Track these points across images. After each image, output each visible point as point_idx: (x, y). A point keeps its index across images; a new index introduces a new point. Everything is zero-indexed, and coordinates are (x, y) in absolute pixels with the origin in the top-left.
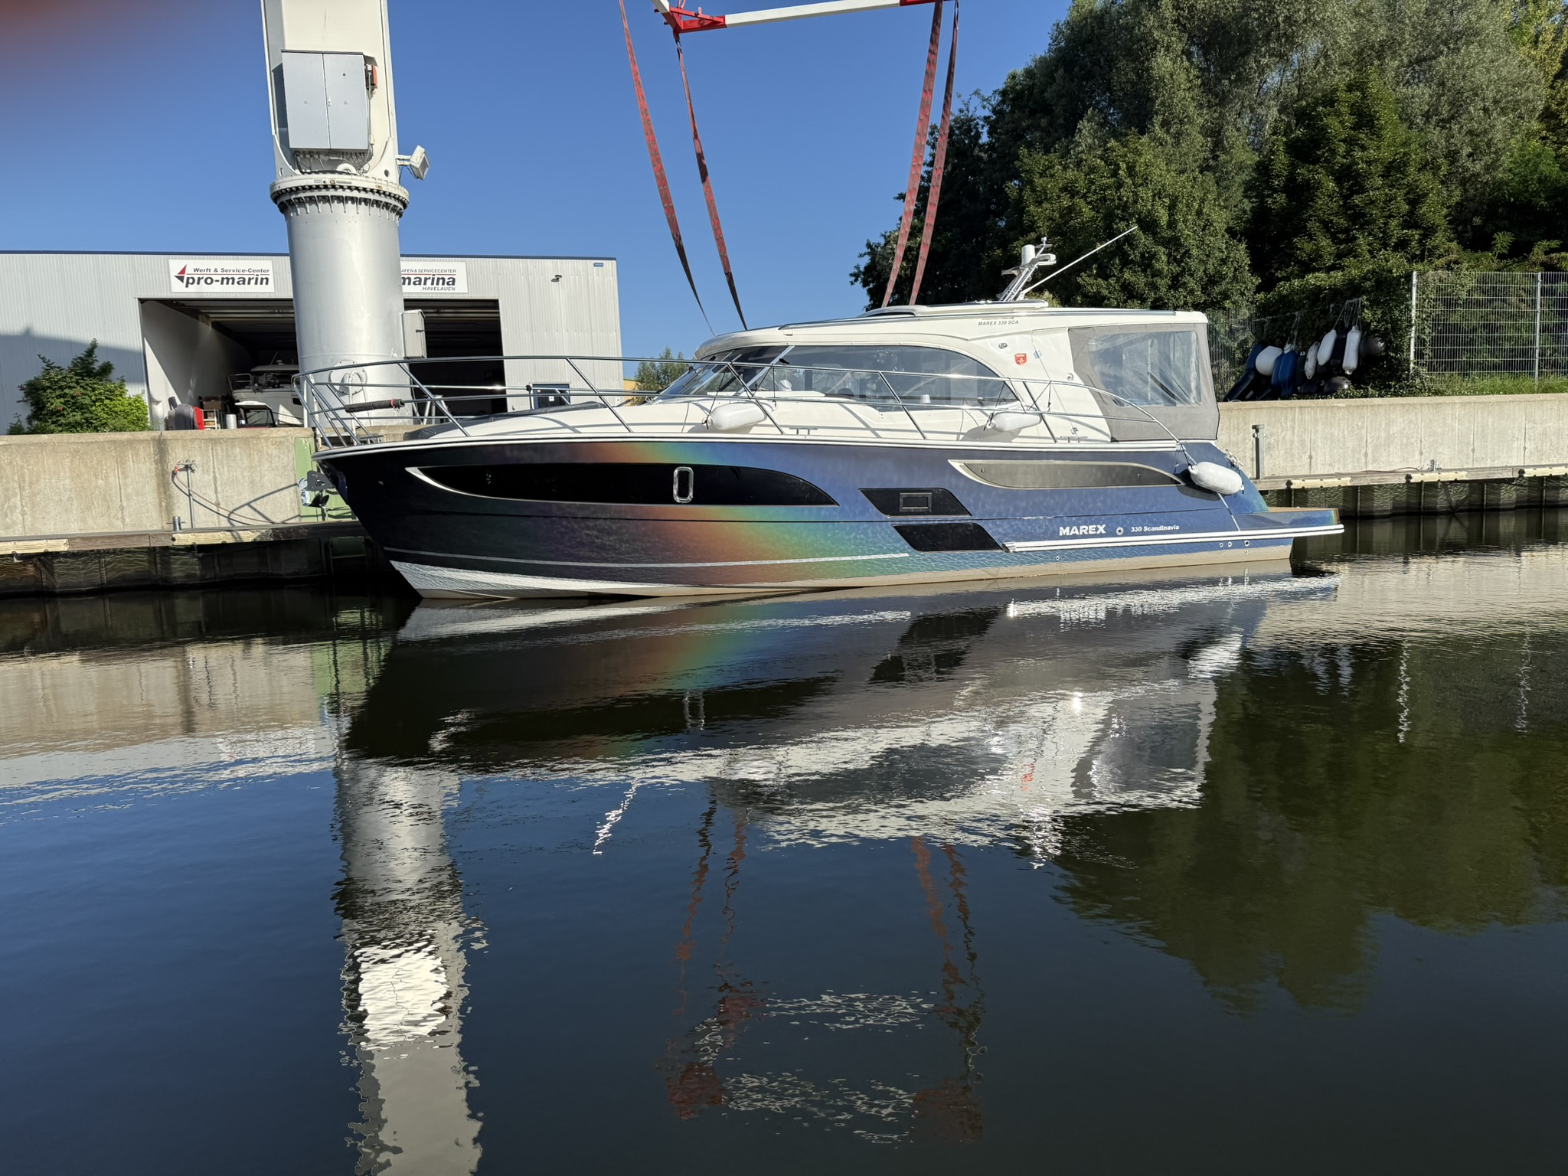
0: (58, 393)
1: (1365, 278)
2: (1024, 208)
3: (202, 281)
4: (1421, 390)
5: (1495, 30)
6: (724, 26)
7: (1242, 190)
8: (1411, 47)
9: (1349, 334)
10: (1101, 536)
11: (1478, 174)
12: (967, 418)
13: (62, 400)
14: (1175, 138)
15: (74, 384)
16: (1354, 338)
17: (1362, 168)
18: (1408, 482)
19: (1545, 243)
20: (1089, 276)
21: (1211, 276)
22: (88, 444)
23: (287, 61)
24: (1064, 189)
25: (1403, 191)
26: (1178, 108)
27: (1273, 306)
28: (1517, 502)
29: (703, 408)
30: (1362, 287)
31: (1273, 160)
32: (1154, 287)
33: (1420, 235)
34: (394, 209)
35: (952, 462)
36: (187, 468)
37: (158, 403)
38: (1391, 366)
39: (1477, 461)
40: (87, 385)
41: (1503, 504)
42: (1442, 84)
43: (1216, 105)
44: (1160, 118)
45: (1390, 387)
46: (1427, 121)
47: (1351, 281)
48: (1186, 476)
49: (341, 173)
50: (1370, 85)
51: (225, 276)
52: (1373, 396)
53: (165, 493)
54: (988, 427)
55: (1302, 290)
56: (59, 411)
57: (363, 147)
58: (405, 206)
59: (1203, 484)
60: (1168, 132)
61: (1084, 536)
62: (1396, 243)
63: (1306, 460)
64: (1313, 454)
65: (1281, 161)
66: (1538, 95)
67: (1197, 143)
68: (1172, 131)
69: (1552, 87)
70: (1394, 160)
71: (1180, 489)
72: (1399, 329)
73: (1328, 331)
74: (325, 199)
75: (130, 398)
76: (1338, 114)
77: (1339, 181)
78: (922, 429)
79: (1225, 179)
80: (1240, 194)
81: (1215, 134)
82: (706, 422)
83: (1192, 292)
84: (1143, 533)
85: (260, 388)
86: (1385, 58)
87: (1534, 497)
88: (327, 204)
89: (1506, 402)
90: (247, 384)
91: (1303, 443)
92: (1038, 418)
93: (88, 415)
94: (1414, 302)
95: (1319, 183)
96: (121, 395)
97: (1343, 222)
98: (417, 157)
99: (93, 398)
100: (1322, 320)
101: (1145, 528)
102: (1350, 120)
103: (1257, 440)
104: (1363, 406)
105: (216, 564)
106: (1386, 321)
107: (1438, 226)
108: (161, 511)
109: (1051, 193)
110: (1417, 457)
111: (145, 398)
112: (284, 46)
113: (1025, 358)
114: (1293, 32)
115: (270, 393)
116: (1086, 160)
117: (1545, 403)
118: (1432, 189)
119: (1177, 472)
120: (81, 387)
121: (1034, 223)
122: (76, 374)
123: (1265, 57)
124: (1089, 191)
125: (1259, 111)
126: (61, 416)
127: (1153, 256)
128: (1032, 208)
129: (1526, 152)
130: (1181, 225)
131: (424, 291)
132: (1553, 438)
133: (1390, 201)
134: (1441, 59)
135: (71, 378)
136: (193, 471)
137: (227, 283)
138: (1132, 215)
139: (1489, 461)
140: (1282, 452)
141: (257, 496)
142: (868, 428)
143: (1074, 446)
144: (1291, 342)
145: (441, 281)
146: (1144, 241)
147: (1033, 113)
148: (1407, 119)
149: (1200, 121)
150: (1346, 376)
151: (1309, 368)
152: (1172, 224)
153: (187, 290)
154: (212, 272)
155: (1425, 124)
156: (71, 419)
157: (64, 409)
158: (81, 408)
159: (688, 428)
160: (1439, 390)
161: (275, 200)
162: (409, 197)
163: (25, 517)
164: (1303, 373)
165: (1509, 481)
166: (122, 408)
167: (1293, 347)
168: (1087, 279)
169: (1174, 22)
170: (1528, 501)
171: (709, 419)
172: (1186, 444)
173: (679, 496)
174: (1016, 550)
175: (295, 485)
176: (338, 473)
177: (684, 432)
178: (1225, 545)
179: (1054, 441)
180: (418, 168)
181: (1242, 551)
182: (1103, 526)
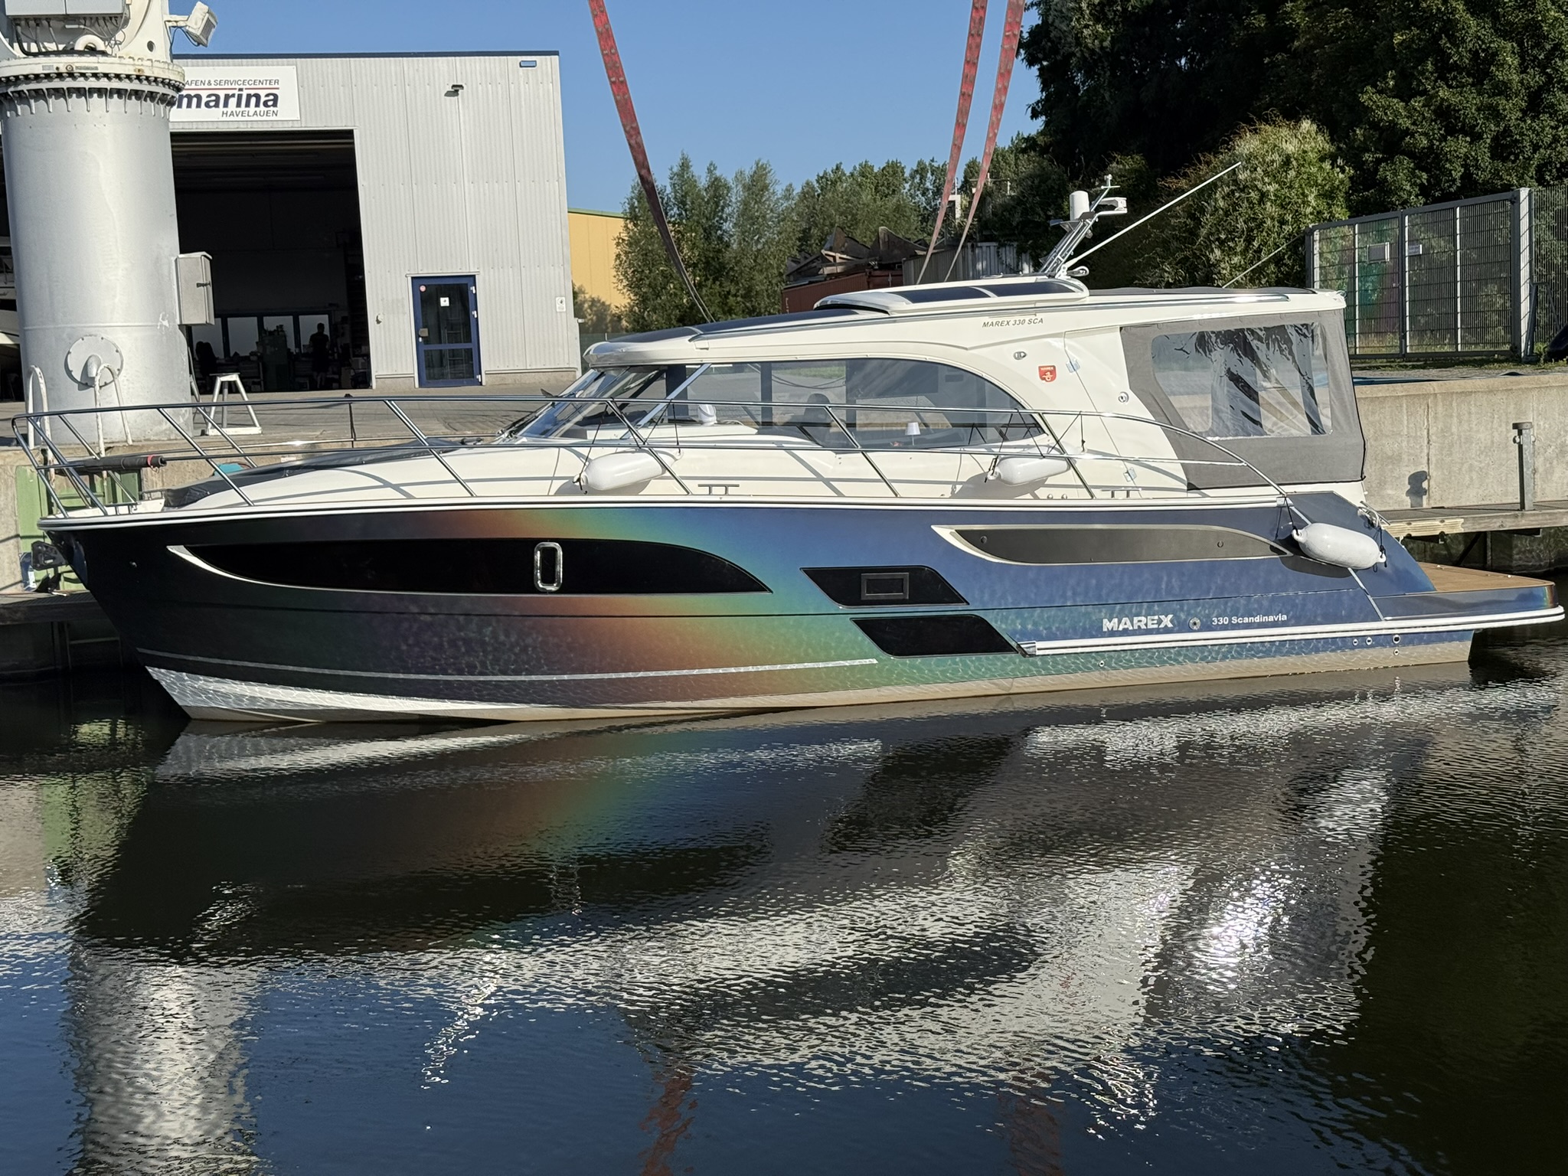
10: (1167, 631)
20: (1380, 92)
29: (579, 455)
35: (937, 529)
48: (1291, 542)
49: (81, 53)
54: (990, 478)
57: (113, 8)
61: (1139, 632)
71: (1284, 561)
74: (58, 93)
78: (888, 478)
82: (579, 480)
84: (1230, 627)
88: (62, 100)
92: (1064, 464)
98: (197, 18)
101: (1234, 618)
103: (1520, 447)
113: (1053, 372)
119: (1279, 537)
127: (1492, 57)
131: (225, 118)
142: (819, 478)
143: (1120, 501)
145: (253, 100)
159: (557, 484)
168: (1376, 98)
171: (584, 474)
172: (1294, 497)
173: (544, 581)
174: (1038, 653)
175: (17, 536)
176: (74, 543)
177: (552, 492)
178: (1364, 642)
179: (1092, 496)
180: (198, 33)
181: (1387, 651)
182: (1170, 616)
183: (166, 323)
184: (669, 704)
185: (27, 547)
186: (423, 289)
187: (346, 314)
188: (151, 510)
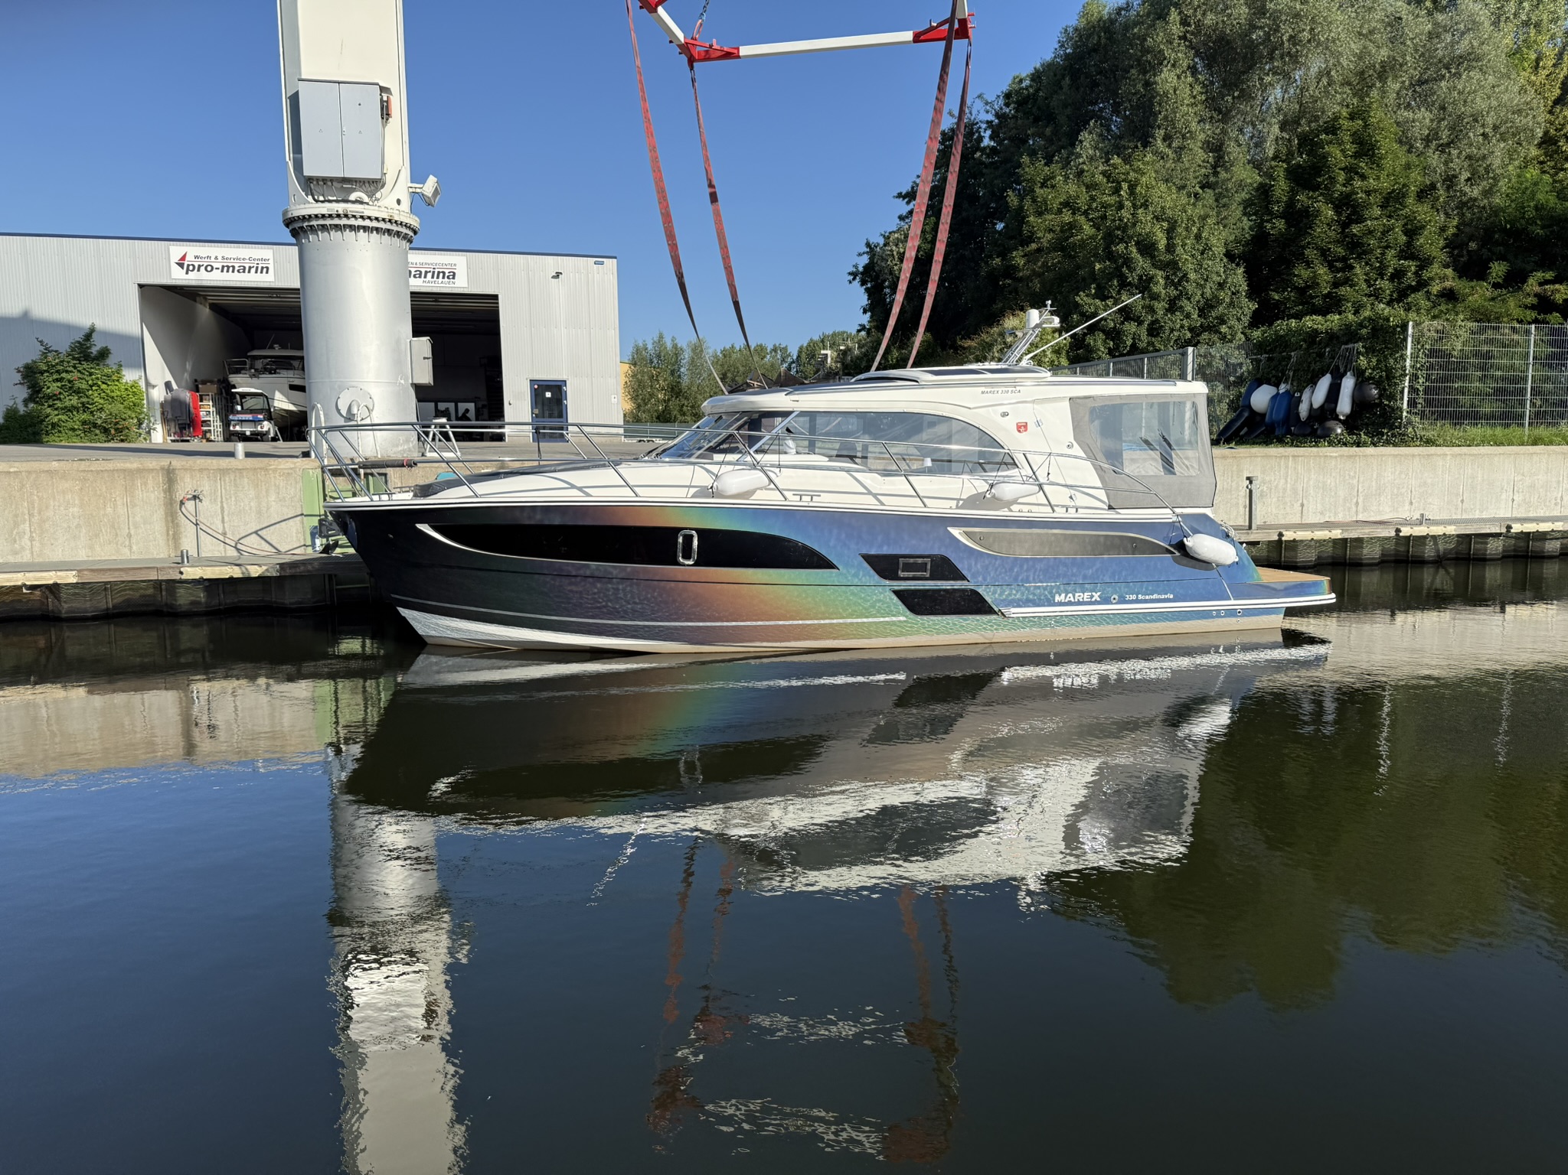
0: (55, 377)
1: (1361, 325)
2: (1024, 218)
3: (202, 269)
4: (1413, 439)
5: (1496, 56)
6: (738, 57)
7: (1242, 208)
8: (1412, 70)
9: (1344, 380)
10: (1096, 603)
11: (1475, 200)
12: (967, 484)
13: (59, 384)
14: (1176, 152)
15: (71, 369)
16: (1348, 383)
17: (1361, 198)
18: (1397, 535)
19: (1540, 274)
20: (1087, 296)
21: (1207, 300)
22: (98, 472)
23: (302, 88)
24: (1066, 204)
25: (1400, 223)
26: (1181, 123)
27: (1270, 345)
28: (1504, 551)
29: (708, 471)
30: (1357, 334)
31: (1273, 185)
32: (1151, 310)
33: (1416, 266)
34: (405, 237)
35: (952, 530)
36: (195, 497)
37: (154, 387)
38: (1384, 414)
39: (1466, 512)
40: (84, 369)
41: (1490, 554)
42: (1443, 108)
43: (1219, 121)
44: (1162, 132)
45: (1382, 434)
46: (1427, 146)
47: (1348, 326)
48: (1181, 547)
49: (353, 202)
50: (1372, 114)
51: (225, 264)
52: (1365, 445)
53: (173, 522)
54: (988, 496)
55: (1299, 331)
56: (55, 395)
57: (375, 175)
58: (415, 233)
59: (1196, 556)
60: (1169, 146)
61: (1079, 603)
62: (1392, 274)
63: (1298, 507)
64: (1305, 502)
65: (1281, 187)
66: (1538, 122)
67: (1198, 156)
68: (1174, 145)
69: (1551, 112)
70: (1393, 191)
71: (1175, 560)
72: (1394, 377)
73: (1323, 375)
74: (337, 227)
75: (127, 383)
76: (1340, 143)
77: (1337, 209)
78: (921, 494)
79: (1225, 197)
80: (1239, 213)
81: (1216, 148)
82: (712, 488)
83: (1188, 316)
84: (1137, 601)
85: (257, 374)
86: (1386, 78)
87: (1521, 547)
88: (339, 232)
89: (1496, 455)
90: (243, 369)
91: (1295, 491)
92: (1037, 488)
93: (84, 400)
94: (1409, 351)
95: (1318, 211)
96: (118, 381)
97: (1340, 251)
98: (429, 186)
99: (90, 382)
100: (1318, 363)
101: (1140, 596)
102: (1351, 148)
103: (1251, 492)
104: (1356, 456)
105: (221, 592)
106: (1381, 369)
107: (1434, 258)
108: (168, 540)
109: (1052, 204)
110: (1407, 507)
111: (142, 384)
112: (300, 74)
113: (1025, 426)
114: (1297, 51)
115: (266, 379)
116: (1087, 171)
117: (1534, 456)
118: (1430, 221)
119: (1173, 543)
120: (79, 371)
121: (1033, 233)
122: (74, 359)
123: (1268, 75)
124: (1090, 208)
125: (1260, 127)
126: (57, 399)
127: (1150, 279)
128: (1032, 219)
129: (1523, 180)
130: (1179, 250)
131: (424, 284)
132: (1541, 490)
133: (1388, 232)
134: (1443, 84)
135: (68, 362)
136: (201, 501)
137: (228, 271)
138: (1131, 238)
139: (1477, 511)
140: (1275, 500)
141: (264, 526)
142: (870, 493)
143: (1072, 515)
144: (1286, 382)
145: (441, 275)
146: (1141, 263)
147: (1036, 120)
148: (1406, 142)
149: (1202, 137)
150: (1340, 420)
151: (1303, 410)
152: (1170, 248)
153: (187, 277)
154: (213, 259)
155: (1424, 148)
156: (67, 404)
157: (60, 393)
158: (78, 392)
159: (693, 491)
160: (1431, 439)
161: (287, 226)
162: (420, 224)
163: (34, 543)
164: (1298, 414)
165: (1497, 535)
166: (119, 393)
167: (1288, 387)
168: (1085, 298)
169: (1180, 38)
170: (1515, 550)
171: (715, 483)
172: (1182, 515)
173: (683, 557)
174: (1013, 615)
175: (302, 514)
176: (348, 520)
177: (689, 496)
178: (1218, 614)
179: (1054, 511)
180: (430, 196)
181: (1234, 620)
182: (1099, 594)
183: (402, 382)
184: (765, 644)
185: (315, 522)
186: (536, 387)
187: (485, 403)
188: (403, 499)
